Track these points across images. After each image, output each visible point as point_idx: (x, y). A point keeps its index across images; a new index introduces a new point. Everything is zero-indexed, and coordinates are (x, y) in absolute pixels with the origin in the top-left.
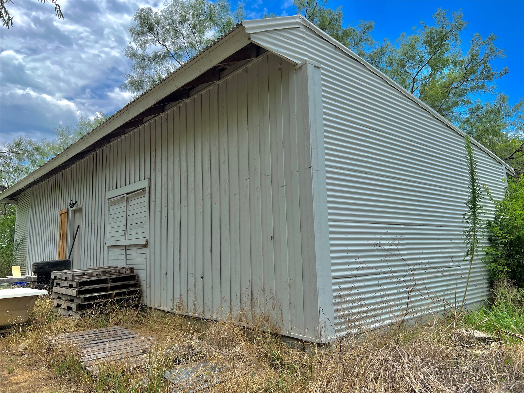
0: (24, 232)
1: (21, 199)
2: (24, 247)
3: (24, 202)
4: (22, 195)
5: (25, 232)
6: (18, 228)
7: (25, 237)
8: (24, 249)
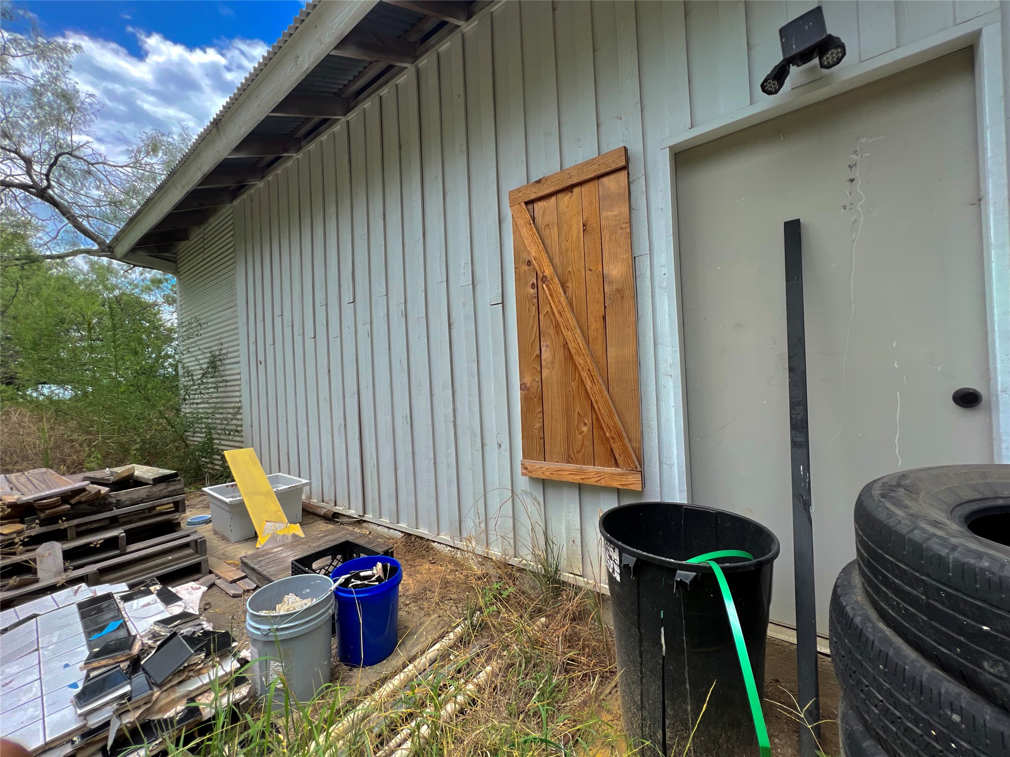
0: (218, 337)
1: (189, 254)
2: (228, 378)
3: (204, 257)
4: (193, 242)
5: (221, 338)
6: (199, 328)
7: (224, 351)
8: (228, 384)
